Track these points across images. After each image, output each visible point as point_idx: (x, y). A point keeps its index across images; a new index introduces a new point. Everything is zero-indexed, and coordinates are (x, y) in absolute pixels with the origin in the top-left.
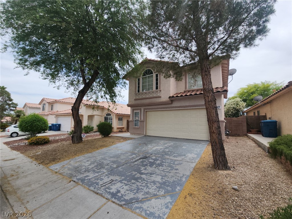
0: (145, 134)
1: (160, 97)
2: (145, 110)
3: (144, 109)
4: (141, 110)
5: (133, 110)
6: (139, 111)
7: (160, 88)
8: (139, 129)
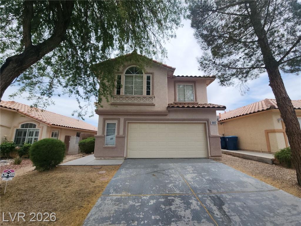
0: (125, 156)
1: (154, 105)
2: (127, 122)
3: (125, 120)
4: (119, 120)
5: (104, 120)
6: (116, 122)
7: (153, 94)
8: (116, 149)
